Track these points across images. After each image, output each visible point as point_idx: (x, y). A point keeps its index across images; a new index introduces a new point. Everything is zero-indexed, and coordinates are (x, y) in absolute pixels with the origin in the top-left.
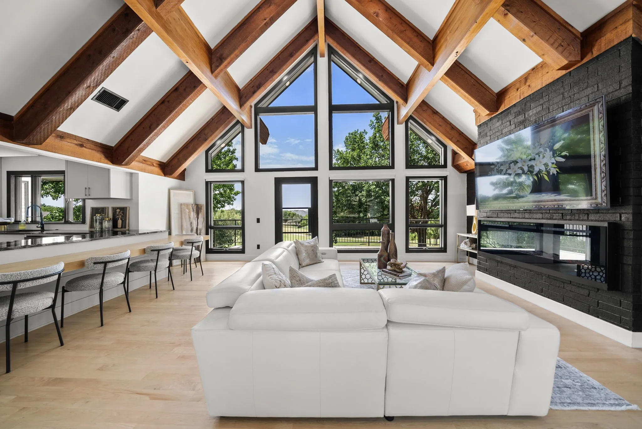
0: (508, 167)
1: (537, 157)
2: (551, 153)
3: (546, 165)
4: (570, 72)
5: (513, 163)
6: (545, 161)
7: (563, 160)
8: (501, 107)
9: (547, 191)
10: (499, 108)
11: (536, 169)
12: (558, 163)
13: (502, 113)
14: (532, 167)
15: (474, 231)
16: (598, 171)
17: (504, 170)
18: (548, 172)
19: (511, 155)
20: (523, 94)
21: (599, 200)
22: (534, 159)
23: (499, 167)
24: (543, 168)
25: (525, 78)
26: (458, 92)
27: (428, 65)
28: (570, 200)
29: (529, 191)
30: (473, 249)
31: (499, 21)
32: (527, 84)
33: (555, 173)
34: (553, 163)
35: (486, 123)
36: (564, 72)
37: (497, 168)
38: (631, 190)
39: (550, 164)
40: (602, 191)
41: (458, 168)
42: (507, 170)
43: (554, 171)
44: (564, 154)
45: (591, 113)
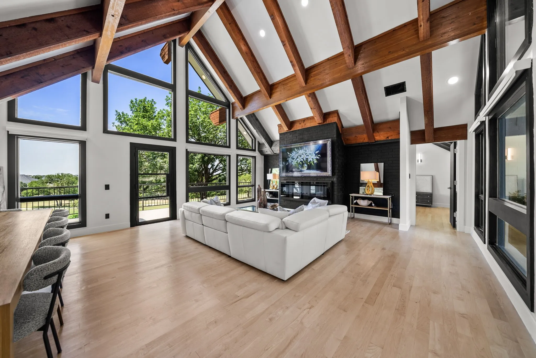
0: (297, 157)
1: (309, 155)
2: (315, 154)
3: (313, 159)
4: (320, 125)
5: (299, 156)
6: (312, 157)
7: (319, 158)
8: (293, 129)
9: (313, 169)
10: (292, 129)
11: (309, 160)
12: (317, 159)
13: (293, 131)
14: (307, 159)
15: (271, 188)
16: (329, 163)
17: (295, 159)
18: (313, 162)
19: (298, 152)
20: (303, 126)
21: (329, 174)
22: (308, 156)
23: (293, 157)
24: (312, 160)
25: (304, 120)
26: (277, 116)
27: (268, 97)
28: (321, 173)
29: (306, 169)
30: (270, 197)
31: (306, 97)
32: (305, 123)
33: (316, 162)
34: (315, 159)
35: (284, 134)
36: (318, 125)
37: (292, 157)
38: (336, 170)
39: (314, 159)
40: (330, 171)
41: (261, 152)
42: (296, 159)
43: (315, 162)
44: (319, 156)
45: (327, 143)
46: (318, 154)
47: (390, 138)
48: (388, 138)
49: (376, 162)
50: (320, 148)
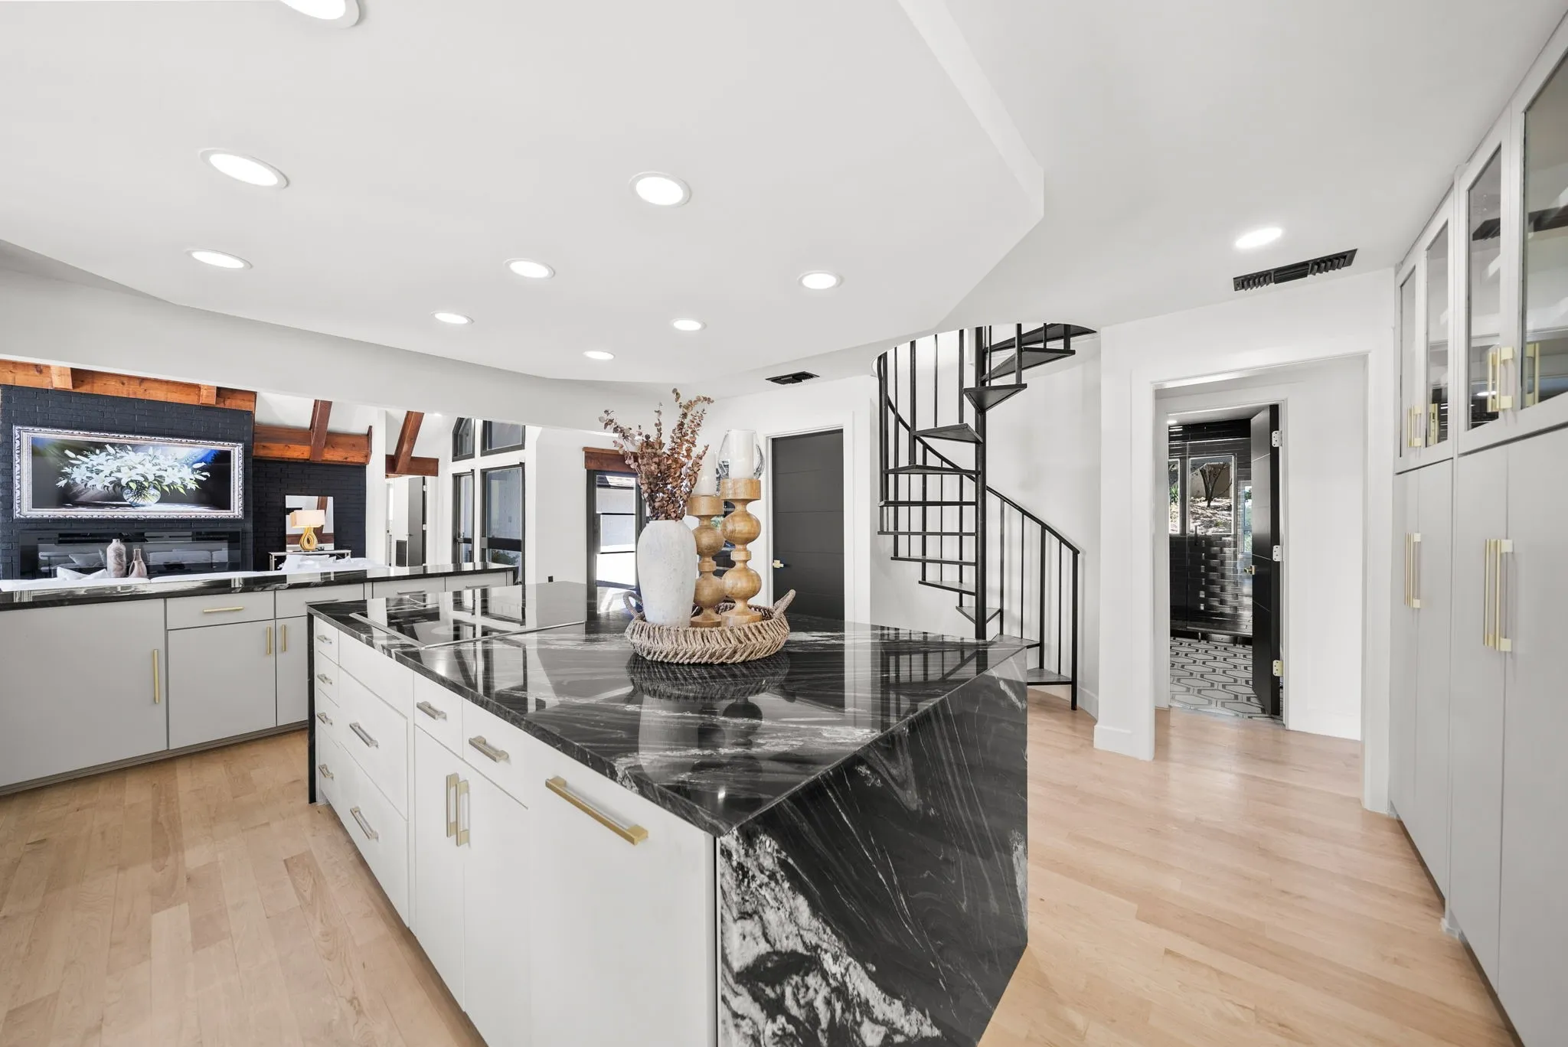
0: (115, 470)
1: (170, 469)
2: (190, 471)
3: (184, 480)
5: (126, 467)
6: (181, 475)
7: (204, 479)
9: (182, 502)
11: (167, 481)
12: (197, 481)
14: (160, 477)
17: (106, 472)
18: (184, 486)
19: (122, 457)
20: (134, 393)
21: (236, 513)
22: (165, 471)
24: (178, 481)
28: (209, 512)
29: (156, 500)
32: (144, 387)
33: (194, 488)
34: (191, 479)
37: (89, 466)
39: (188, 480)
40: (240, 506)
42: (111, 472)
43: (192, 486)
44: (204, 474)
45: (232, 452)
46: (202, 469)
47: (349, 460)
48: (346, 458)
49: (322, 493)
50: (209, 459)
